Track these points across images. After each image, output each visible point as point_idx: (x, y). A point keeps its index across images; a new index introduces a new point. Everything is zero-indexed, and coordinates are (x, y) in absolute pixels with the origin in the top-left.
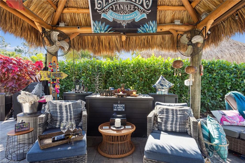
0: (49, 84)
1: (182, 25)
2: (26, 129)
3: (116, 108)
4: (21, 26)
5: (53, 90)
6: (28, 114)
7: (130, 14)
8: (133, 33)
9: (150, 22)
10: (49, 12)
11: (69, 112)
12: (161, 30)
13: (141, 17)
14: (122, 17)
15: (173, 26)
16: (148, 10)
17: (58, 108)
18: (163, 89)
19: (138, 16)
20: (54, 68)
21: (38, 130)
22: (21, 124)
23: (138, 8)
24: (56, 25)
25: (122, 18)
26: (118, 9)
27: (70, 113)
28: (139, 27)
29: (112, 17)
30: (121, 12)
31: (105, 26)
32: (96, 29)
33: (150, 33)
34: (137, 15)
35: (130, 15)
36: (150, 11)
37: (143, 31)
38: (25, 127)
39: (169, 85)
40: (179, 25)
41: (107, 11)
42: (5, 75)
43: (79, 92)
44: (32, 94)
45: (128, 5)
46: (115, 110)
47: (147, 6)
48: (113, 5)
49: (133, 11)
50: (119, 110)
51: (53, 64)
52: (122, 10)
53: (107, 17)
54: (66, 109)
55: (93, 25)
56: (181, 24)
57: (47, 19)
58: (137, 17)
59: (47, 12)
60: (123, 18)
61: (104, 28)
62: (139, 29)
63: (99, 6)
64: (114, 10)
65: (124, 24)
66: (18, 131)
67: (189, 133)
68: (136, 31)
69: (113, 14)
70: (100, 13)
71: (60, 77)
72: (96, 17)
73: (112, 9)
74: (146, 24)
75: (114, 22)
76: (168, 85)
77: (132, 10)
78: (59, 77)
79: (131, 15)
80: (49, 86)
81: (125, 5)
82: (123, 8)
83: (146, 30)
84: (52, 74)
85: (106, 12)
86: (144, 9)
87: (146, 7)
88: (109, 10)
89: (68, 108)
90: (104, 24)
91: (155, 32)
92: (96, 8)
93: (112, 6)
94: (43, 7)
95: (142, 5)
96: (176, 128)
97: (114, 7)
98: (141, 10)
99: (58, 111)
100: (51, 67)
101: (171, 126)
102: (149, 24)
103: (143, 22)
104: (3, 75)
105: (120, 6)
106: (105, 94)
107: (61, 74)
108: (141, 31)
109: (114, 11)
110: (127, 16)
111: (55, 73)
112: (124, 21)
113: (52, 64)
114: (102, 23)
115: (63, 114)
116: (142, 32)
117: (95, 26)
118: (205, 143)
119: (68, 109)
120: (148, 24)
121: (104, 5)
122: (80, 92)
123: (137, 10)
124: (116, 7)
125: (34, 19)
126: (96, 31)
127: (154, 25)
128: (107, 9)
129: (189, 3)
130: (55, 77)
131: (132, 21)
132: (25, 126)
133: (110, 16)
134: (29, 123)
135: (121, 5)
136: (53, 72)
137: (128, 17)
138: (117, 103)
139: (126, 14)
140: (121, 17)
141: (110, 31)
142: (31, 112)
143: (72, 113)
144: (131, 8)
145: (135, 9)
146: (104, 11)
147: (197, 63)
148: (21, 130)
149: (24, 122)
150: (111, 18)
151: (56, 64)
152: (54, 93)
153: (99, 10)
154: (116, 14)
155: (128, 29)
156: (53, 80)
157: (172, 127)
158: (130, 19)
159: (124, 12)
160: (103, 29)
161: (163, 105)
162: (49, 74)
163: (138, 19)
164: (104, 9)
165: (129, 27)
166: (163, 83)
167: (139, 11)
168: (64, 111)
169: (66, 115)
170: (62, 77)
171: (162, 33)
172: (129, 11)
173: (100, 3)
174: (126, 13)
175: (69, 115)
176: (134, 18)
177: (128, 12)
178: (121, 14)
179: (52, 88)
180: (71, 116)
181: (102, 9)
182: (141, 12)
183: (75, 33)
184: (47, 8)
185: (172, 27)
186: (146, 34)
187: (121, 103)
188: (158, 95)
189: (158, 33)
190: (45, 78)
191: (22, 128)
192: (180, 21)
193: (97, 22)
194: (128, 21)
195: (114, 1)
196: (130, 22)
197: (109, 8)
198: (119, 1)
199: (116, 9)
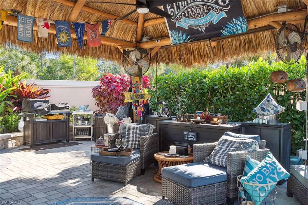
0: (132, 106)
1: (291, 11)
2: (103, 145)
5: (136, 112)
7: (204, 16)
9: (233, 20)
10: (132, 30)
11: (135, 134)
12: (256, 26)
13: (219, 17)
14: (197, 21)
17: (127, 130)
18: (264, 115)
19: (215, 17)
20: (136, 89)
23: (213, 8)
24: (140, 41)
25: (197, 22)
26: (191, 14)
27: (136, 136)
28: (222, 29)
29: (187, 24)
30: (194, 16)
32: (175, 40)
33: (238, 34)
34: (213, 16)
35: (205, 18)
36: (230, 6)
37: (228, 32)
40: (284, 13)
41: (180, 18)
42: (110, 96)
43: (161, 115)
45: (200, 7)
47: (224, 2)
48: (185, 11)
49: (207, 13)
50: (190, 139)
51: (136, 85)
52: (196, 14)
53: (182, 25)
54: (133, 132)
55: (172, 35)
56: (289, 10)
57: (132, 37)
58: (214, 19)
59: (129, 31)
60: (198, 22)
61: (183, 36)
62: (223, 31)
63: (172, 14)
64: (187, 15)
65: (202, 29)
66: (97, 145)
68: (220, 34)
69: (187, 20)
70: (174, 22)
71: (143, 98)
72: (173, 27)
73: (185, 15)
74: (228, 24)
75: (190, 28)
76: (273, 109)
77: (205, 11)
78: (141, 99)
79: (207, 18)
80: (132, 108)
81: (197, 8)
82: (195, 11)
83: (233, 30)
84: (136, 95)
85: (179, 19)
86: (220, 7)
87: (222, 4)
88: (181, 18)
89: (135, 130)
90: (181, 33)
91: (245, 31)
93: (184, 12)
94: (124, 28)
97: (186, 13)
98: (216, 9)
99: (127, 132)
100: (134, 87)
102: (233, 22)
103: (223, 23)
104: (108, 95)
105: (192, 10)
106: (182, 119)
107: (144, 94)
108: (226, 33)
109: (187, 17)
110: (202, 19)
111: (138, 94)
112: (201, 26)
113: (134, 85)
114: (179, 32)
115: (130, 136)
116: (228, 34)
117: (173, 36)
119: (135, 132)
120: (231, 23)
121: (177, 13)
122: (163, 116)
123: (211, 10)
124: (188, 12)
126: (175, 41)
127: (241, 22)
128: (179, 17)
130: (137, 99)
131: (209, 24)
132: (102, 142)
133: (184, 23)
135: (193, 8)
136: (135, 93)
137: (204, 20)
139: (200, 17)
140: (196, 22)
141: (189, 39)
143: (138, 135)
144: (204, 10)
145: (209, 10)
146: (177, 20)
148: (99, 145)
151: (138, 85)
153: (173, 19)
154: (189, 20)
155: (209, 33)
156: (136, 102)
157: (219, 160)
158: (206, 22)
159: (197, 15)
160: (181, 38)
162: (132, 96)
163: (216, 20)
164: (177, 17)
165: (210, 31)
167: (214, 11)
168: (131, 133)
169: (132, 137)
171: (259, 30)
172: (202, 13)
173: (172, 12)
174: (200, 16)
175: (135, 137)
176: (211, 21)
177: (202, 15)
178: (195, 18)
179: (135, 110)
180: (136, 139)
181: (175, 17)
182: (217, 11)
183: (156, 47)
184: (129, 27)
185: (272, 19)
186: (233, 35)
187: (192, 131)
189: (250, 32)
190: (128, 99)
191: (100, 143)
192: (286, 6)
193: (174, 31)
194: (205, 24)
195: (185, 6)
196: (208, 26)
197: (181, 15)
198: (190, 5)
199: (188, 14)
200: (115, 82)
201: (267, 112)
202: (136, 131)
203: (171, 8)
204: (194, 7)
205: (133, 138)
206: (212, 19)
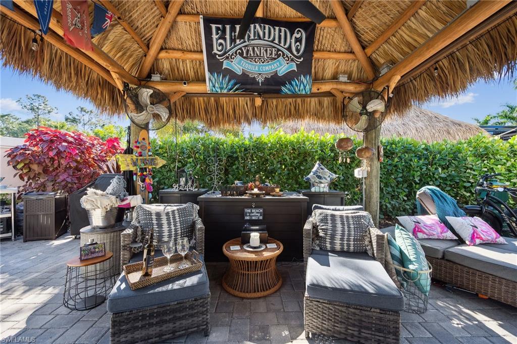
0: (135, 177)
1: (350, 82)
2: (100, 254)
3: (250, 216)
4: (86, 79)
5: (142, 186)
6: (100, 229)
7: (270, 63)
8: (274, 93)
9: (301, 77)
10: (134, 56)
11: (172, 223)
12: (318, 90)
13: (287, 69)
14: (257, 67)
15: (337, 84)
16: (299, 58)
17: (154, 217)
18: (322, 183)
19: (283, 67)
20: (142, 150)
21: (121, 256)
22: (90, 247)
23: (284, 54)
24: (146, 78)
25: (257, 69)
26: (251, 54)
27: (175, 226)
28: (284, 85)
29: (242, 68)
30: (256, 59)
31: (229, 82)
32: (214, 86)
33: (300, 94)
34: (281, 65)
35: (270, 65)
36: (302, 58)
37: (289, 90)
38: (97, 252)
39: (331, 176)
40: (345, 83)
41: (233, 57)
42: (53, 162)
43: (185, 189)
44: (108, 194)
45: (267, 49)
46: (247, 218)
47: (298, 51)
48: (243, 48)
49: (275, 59)
50: (253, 218)
51: (142, 144)
52: (258, 56)
53: (232, 67)
54: (168, 219)
55: (210, 79)
56: (348, 81)
57: (131, 68)
58: (281, 69)
59: (130, 56)
60: (259, 68)
61: (228, 84)
62: (283, 88)
63: (220, 48)
64: (245, 55)
65: (260, 80)
66: (86, 258)
67: (370, 253)
68: (279, 91)
69: (243, 62)
70: (221, 60)
71: (154, 164)
72: (215, 65)
73: (241, 54)
74: (294, 79)
75: (244, 74)
76: (329, 177)
77: (273, 56)
78: (151, 165)
79: (272, 65)
80: (135, 179)
81: (262, 48)
82: (258, 53)
83: (295, 89)
84: (141, 159)
85: (231, 58)
86: (292, 56)
87: (295, 53)
88: (235, 56)
89: (171, 217)
90: (227, 79)
91: (309, 93)
92: (215, 51)
93: (241, 49)
94: (125, 47)
95: (289, 49)
96: (349, 245)
97: (245, 52)
98: (287, 56)
99: (155, 222)
100: (138, 147)
101: (341, 242)
102: (300, 79)
103: (290, 77)
104: (50, 161)
105: (253, 49)
106: (229, 192)
107: (155, 159)
108: (286, 90)
109: (244, 58)
110: (265, 66)
111: (145, 158)
112: (260, 74)
113: (139, 143)
114: (224, 76)
115: (163, 227)
116: (289, 93)
117: (212, 81)
118: (396, 269)
119: (171, 219)
120: (298, 80)
121: (229, 48)
122: (187, 189)
123: (281, 57)
124: (248, 51)
125: (110, 68)
126: (214, 89)
127: (307, 81)
128: (232, 54)
129: (362, 49)
130: (145, 165)
131: (272, 75)
132: (97, 250)
133: (238, 66)
134: (104, 244)
135: (255, 48)
136: (141, 156)
137: (267, 68)
138: (251, 207)
139: (263, 63)
140: (255, 68)
141: (237, 90)
142: (105, 224)
143: (179, 224)
144: (271, 54)
145: (279, 56)
147: (374, 142)
148: (90, 257)
149: (96, 243)
150: (239, 69)
151: (146, 144)
152: (142, 191)
153: (219, 56)
154: (247, 63)
155: (266, 87)
156: (142, 170)
157: (342, 245)
158: (270, 70)
159: (260, 59)
160: (225, 86)
161: (325, 209)
162: (135, 160)
164: (227, 54)
165: (268, 85)
166: (320, 175)
167: (284, 58)
168: (165, 222)
169: (168, 229)
170: (157, 164)
171: (320, 95)
172: (268, 58)
173: (221, 44)
174: (263, 61)
175: (173, 228)
177: (267, 60)
178: (256, 62)
179: (140, 183)
180: (176, 230)
181: (225, 53)
182: (288, 61)
183: (179, 92)
184: (132, 49)
185: (335, 86)
186: (295, 95)
187: (256, 207)
188: (313, 192)
189: (312, 95)
190: (128, 166)
191: (92, 253)
192: (346, 76)
193: (216, 74)
194: (267, 74)
195: (245, 42)
196: (270, 76)
197: (236, 53)
198: (252, 42)
199: (247, 54)
200: (66, 141)
201: (324, 180)
202: (174, 218)
203: (220, 38)
204: (258, 46)
205: (170, 231)
206: (278, 69)
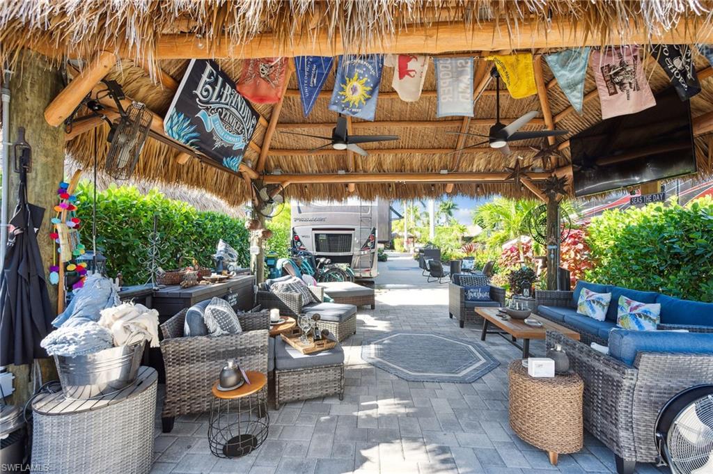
7: (234, 135)
12: (240, 169)
13: (240, 146)
14: (223, 133)
19: (239, 144)
23: (244, 133)
26: (226, 119)
28: (228, 157)
29: (213, 127)
30: (227, 125)
31: (191, 132)
41: (213, 111)
45: (237, 122)
49: (239, 134)
52: (230, 124)
53: (206, 121)
55: (171, 117)
60: (224, 135)
61: (188, 134)
62: (224, 160)
63: (205, 94)
64: (222, 117)
65: (217, 145)
68: (221, 162)
69: (217, 122)
70: (199, 107)
72: (189, 107)
73: (220, 114)
77: (239, 131)
79: (234, 138)
81: (235, 119)
82: (231, 121)
85: (211, 112)
86: (247, 138)
88: (215, 113)
90: (192, 129)
91: (237, 171)
92: (198, 92)
93: (222, 108)
95: (248, 130)
97: (223, 113)
98: (245, 136)
108: (226, 163)
109: (221, 119)
112: (221, 140)
114: (191, 124)
117: (172, 121)
121: (213, 100)
124: (226, 114)
126: (170, 131)
128: (214, 109)
131: (229, 146)
133: (211, 122)
135: (231, 115)
137: (230, 138)
139: (230, 132)
141: (193, 144)
144: (238, 128)
146: (207, 109)
150: (211, 127)
153: (200, 100)
154: (219, 124)
155: (215, 153)
158: (230, 141)
159: (229, 127)
160: (182, 134)
164: (209, 106)
165: (218, 152)
167: (243, 137)
172: (235, 130)
173: (207, 90)
174: (230, 130)
176: (234, 144)
177: (233, 131)
178: (225, 128)
181: (208, 103)
182: (243, 140)
193: (183, 115)
194: (226, 143)
195: (227, 104)
196: (226, 146)
197: (217, 110)
198: (232, 109)
199: (224, 117)
203: (209, 84)
204: (233, 115)
